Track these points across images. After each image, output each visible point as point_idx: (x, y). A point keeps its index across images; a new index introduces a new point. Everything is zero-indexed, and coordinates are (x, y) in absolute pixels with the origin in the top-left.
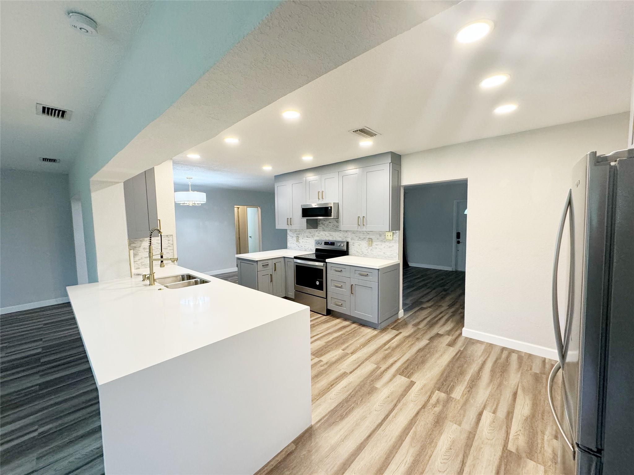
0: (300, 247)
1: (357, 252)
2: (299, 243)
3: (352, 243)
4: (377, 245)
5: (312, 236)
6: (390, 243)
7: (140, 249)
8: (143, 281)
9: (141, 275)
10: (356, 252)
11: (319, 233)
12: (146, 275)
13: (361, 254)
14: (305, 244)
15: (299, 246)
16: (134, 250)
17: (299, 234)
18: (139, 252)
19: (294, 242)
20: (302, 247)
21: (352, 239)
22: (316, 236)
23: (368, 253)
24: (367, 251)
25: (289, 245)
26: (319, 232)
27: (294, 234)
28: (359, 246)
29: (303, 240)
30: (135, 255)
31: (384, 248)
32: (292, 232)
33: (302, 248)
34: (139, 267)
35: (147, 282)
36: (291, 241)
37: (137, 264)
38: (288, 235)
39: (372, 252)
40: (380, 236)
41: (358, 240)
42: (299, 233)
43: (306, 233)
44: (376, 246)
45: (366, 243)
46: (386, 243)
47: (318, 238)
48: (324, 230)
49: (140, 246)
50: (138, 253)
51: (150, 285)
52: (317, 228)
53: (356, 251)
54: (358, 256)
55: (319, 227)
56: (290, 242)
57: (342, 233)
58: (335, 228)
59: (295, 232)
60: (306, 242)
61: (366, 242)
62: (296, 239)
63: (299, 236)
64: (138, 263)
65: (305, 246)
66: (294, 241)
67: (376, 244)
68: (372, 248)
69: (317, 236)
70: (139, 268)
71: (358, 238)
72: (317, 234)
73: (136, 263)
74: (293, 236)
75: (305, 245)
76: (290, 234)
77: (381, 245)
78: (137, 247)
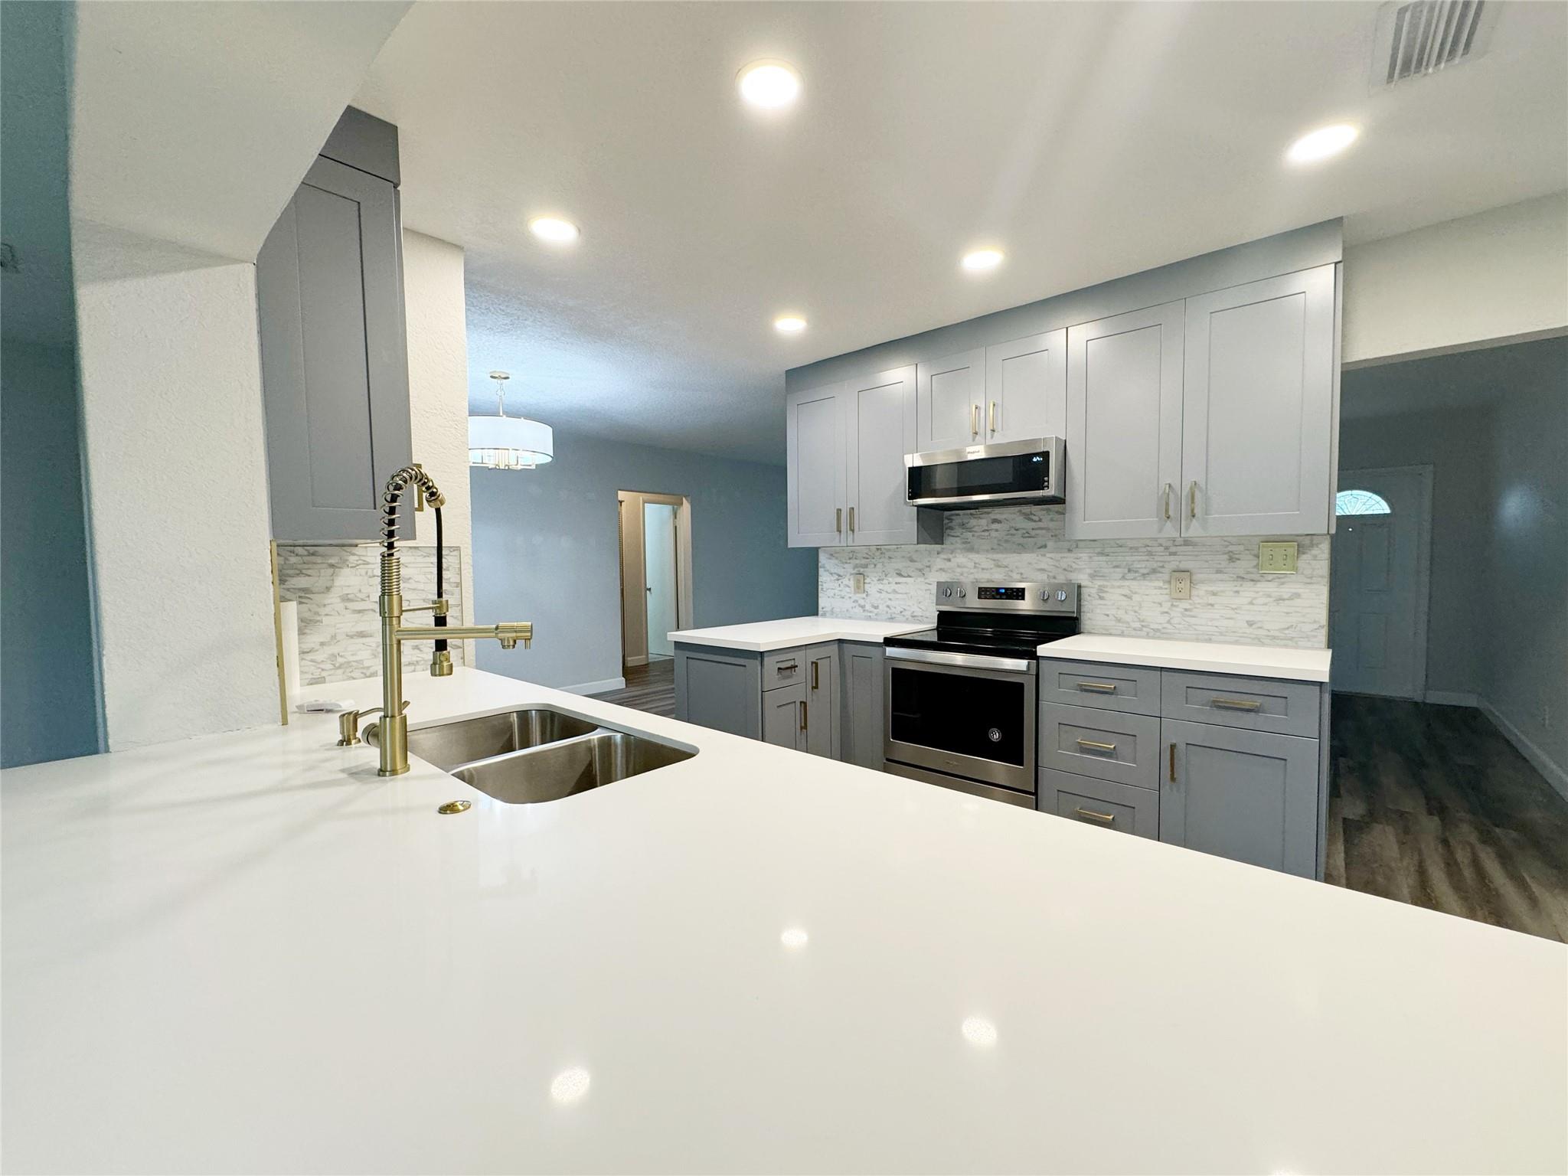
0: (868, 607)
1: (1119, 620)
2: (864, 595)
3: (1093, 591)
4: (1214, 594)
5: (920, 570)
6: (1283, 583)
7: (326, 602)
8: (341, 743)
9: (329, 711)
10: (1113, 623)
11: (949, 560)
12: (356, 716)
13: (1135, 629)
14: (890, 599)
15: (863, 607)
16: (301, 603)
17: (866, 566)
18: (322, 611)
19: (843, 594)
20: (876, 607)
21: (1093, 576)
22: (935, 568)
23: (1169, 622)
24: (1164, 619)
25: (823, 602)
26: (950, 556)
27: (846, 566)
28: (1130, 598)
29: (881, 587)
30: (306, 625)
31: (1251, 603)
32: (837, 558)
33: (876, 611)
34: (324, 674)
35: (369, 755)
36: (832, 587)
37: (312, 661)
38: (821, 571)
39: (1187, 619)
40: (1231, 559)
41: (1123, 578)
42: (864, 561)
43: (893, 560)
44: (1212, 599)
45: (1161, 588)
46: (1259, 585)
47: (944, 578)
48: (971, 550)
49: (328, 589)
50: (319, 618)
51: (382, 772)
52: (942, 544)
53: (1111, 617)
54: (1122, 635)
55: (948, 540)
56: (831, 593)
57: (1048, 555)
58: (1022, 541)
59: (850, 559)
60: (895, 591)
61: (1161, 584)
62: (852, 583)
63: (867, 571)
64: (320, 656)
65: (888, 607)
66: (847, 589)
67: (1210, 589)
68: (1188, 607)
69: (941, 569)
70: (321, 680)
71: (1126, 571)
72: (939, 562)
73: (309, 657)
74: (841, 571)
75: (889, 603)
76: (827, 566)
77: (1237, 592)
78: (314, 590)
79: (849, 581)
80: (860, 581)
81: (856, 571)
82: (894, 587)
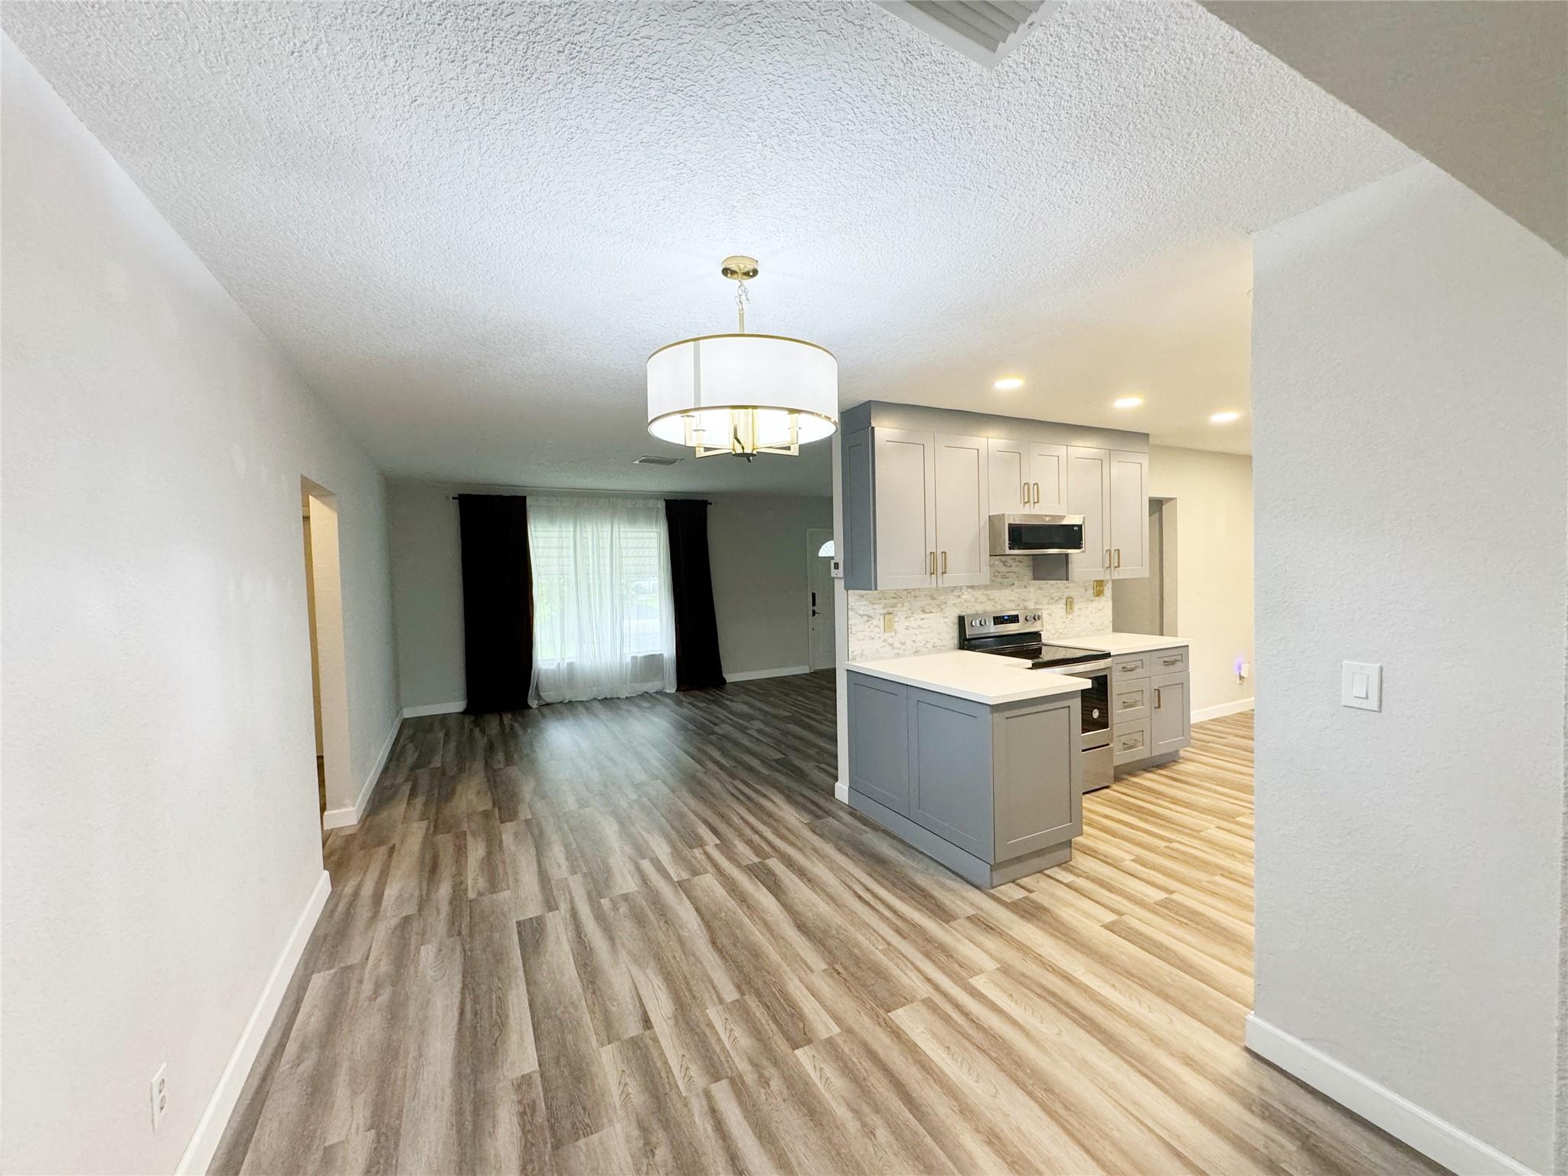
0: (897, 644)
2: (893, 634)
4: (1080, 610)
6: (1100, 602)
13: (1053, 634)
14: (916, 634)
17: (894, 606)
19: (873, 634)
21: (1036, 603)
22: (949, 604)
23: (1065, 628)
25: (853, 646)
27: (876, 606)
28: (1050, 615)
29: (908, 624)
31: (1092, 613)
32: (867, 599)
36: (861, 629)
38: (851, 614)
39: (1072, 625)
40: (1085, 590)
41: (1048, 603)
42: (893, 601)
43: (918, 599)
44: (1080, 613)
45: (1063, 608)
46: (1093, 603)
56: (861, 635)
59: (880, 599)
60: (920, 627)
61: (1062, 605)
62: (881, 623)
63: (895, 611)
65: (914, 642)
66: (878, 630)
67: (1079, 607)
68: (1072, 618)
69: (954, 604)
71: (1049, 598)
72: (952, 599)
74: (871, 613)
75: (915, 638)
76: (857, 609)
77: (1087, 608)
79: (879, 621)
80: (890, 620)
81: (885, 611)
82: (919, 622)
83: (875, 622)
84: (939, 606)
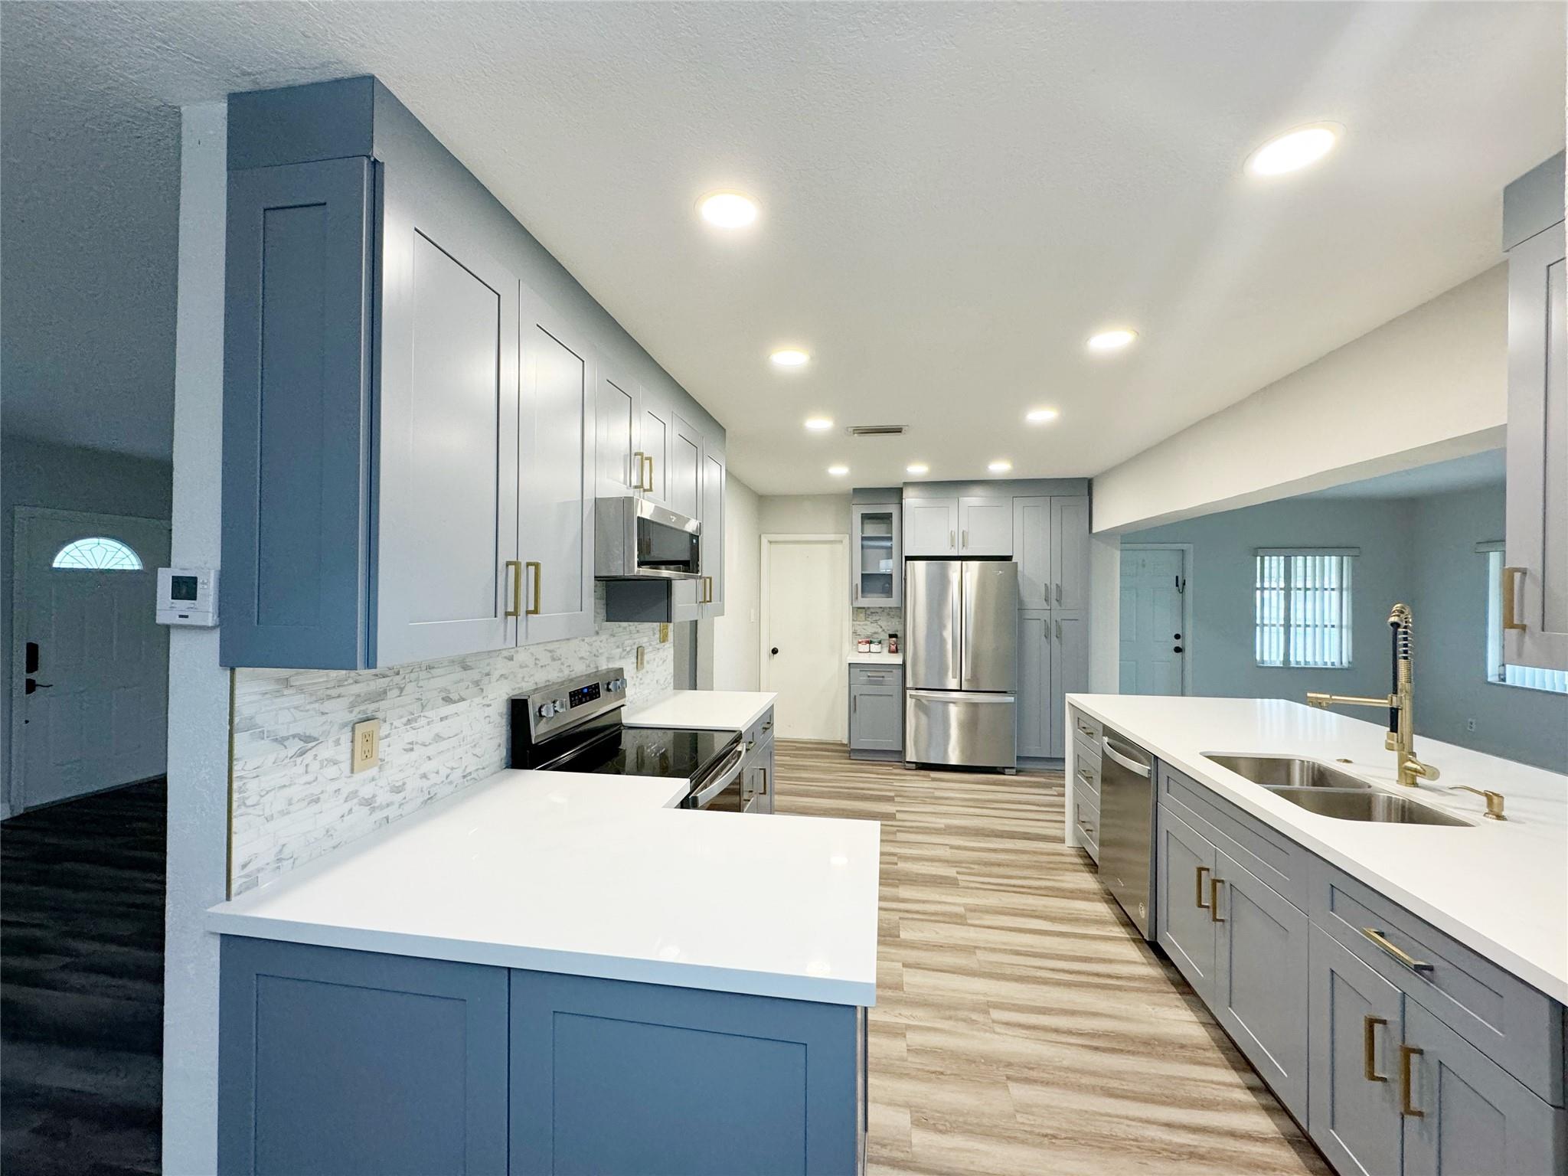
2: (373, 771)
4: (649, 662)
6: (665, 649)
17: (382, 695)
19: (315, 789)
21: (608, 659)
22: (496, 674)
23: (636, 693)
27: (328, 705)
29: (410, 736)
31: (657, 666)
39: (642, 686)
40: (654, 634)
45: (633, 663)
46: (659, 651)
61: (633, 659)
63: (381, 709)
66: (332, 771)
67: (648, 659)
68: (641, 676)
71: (621, 650)
77: (654, 659)
79: (337, 749)
80: (368, 738)
81: (354, 716)
82: (438, 728)
83: (326, 751)
84: (477, 683)
